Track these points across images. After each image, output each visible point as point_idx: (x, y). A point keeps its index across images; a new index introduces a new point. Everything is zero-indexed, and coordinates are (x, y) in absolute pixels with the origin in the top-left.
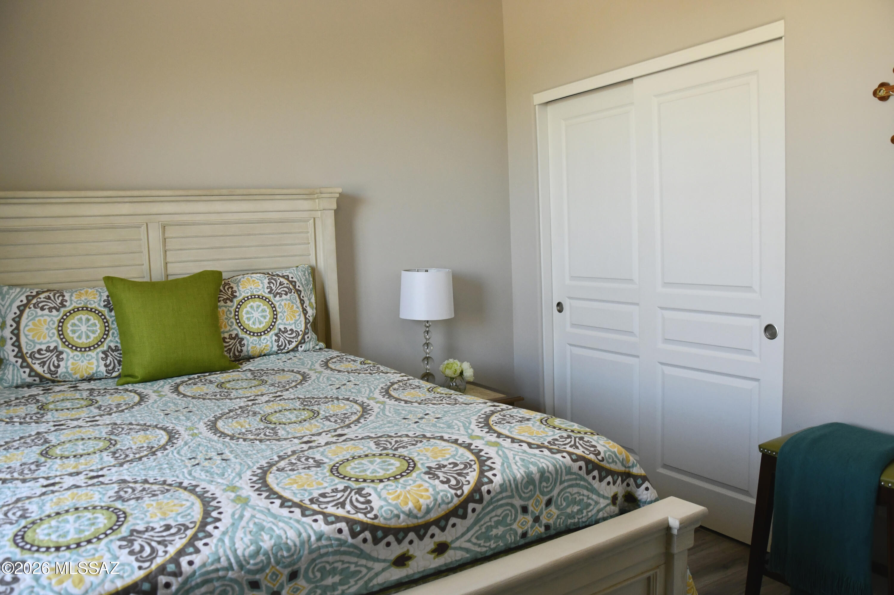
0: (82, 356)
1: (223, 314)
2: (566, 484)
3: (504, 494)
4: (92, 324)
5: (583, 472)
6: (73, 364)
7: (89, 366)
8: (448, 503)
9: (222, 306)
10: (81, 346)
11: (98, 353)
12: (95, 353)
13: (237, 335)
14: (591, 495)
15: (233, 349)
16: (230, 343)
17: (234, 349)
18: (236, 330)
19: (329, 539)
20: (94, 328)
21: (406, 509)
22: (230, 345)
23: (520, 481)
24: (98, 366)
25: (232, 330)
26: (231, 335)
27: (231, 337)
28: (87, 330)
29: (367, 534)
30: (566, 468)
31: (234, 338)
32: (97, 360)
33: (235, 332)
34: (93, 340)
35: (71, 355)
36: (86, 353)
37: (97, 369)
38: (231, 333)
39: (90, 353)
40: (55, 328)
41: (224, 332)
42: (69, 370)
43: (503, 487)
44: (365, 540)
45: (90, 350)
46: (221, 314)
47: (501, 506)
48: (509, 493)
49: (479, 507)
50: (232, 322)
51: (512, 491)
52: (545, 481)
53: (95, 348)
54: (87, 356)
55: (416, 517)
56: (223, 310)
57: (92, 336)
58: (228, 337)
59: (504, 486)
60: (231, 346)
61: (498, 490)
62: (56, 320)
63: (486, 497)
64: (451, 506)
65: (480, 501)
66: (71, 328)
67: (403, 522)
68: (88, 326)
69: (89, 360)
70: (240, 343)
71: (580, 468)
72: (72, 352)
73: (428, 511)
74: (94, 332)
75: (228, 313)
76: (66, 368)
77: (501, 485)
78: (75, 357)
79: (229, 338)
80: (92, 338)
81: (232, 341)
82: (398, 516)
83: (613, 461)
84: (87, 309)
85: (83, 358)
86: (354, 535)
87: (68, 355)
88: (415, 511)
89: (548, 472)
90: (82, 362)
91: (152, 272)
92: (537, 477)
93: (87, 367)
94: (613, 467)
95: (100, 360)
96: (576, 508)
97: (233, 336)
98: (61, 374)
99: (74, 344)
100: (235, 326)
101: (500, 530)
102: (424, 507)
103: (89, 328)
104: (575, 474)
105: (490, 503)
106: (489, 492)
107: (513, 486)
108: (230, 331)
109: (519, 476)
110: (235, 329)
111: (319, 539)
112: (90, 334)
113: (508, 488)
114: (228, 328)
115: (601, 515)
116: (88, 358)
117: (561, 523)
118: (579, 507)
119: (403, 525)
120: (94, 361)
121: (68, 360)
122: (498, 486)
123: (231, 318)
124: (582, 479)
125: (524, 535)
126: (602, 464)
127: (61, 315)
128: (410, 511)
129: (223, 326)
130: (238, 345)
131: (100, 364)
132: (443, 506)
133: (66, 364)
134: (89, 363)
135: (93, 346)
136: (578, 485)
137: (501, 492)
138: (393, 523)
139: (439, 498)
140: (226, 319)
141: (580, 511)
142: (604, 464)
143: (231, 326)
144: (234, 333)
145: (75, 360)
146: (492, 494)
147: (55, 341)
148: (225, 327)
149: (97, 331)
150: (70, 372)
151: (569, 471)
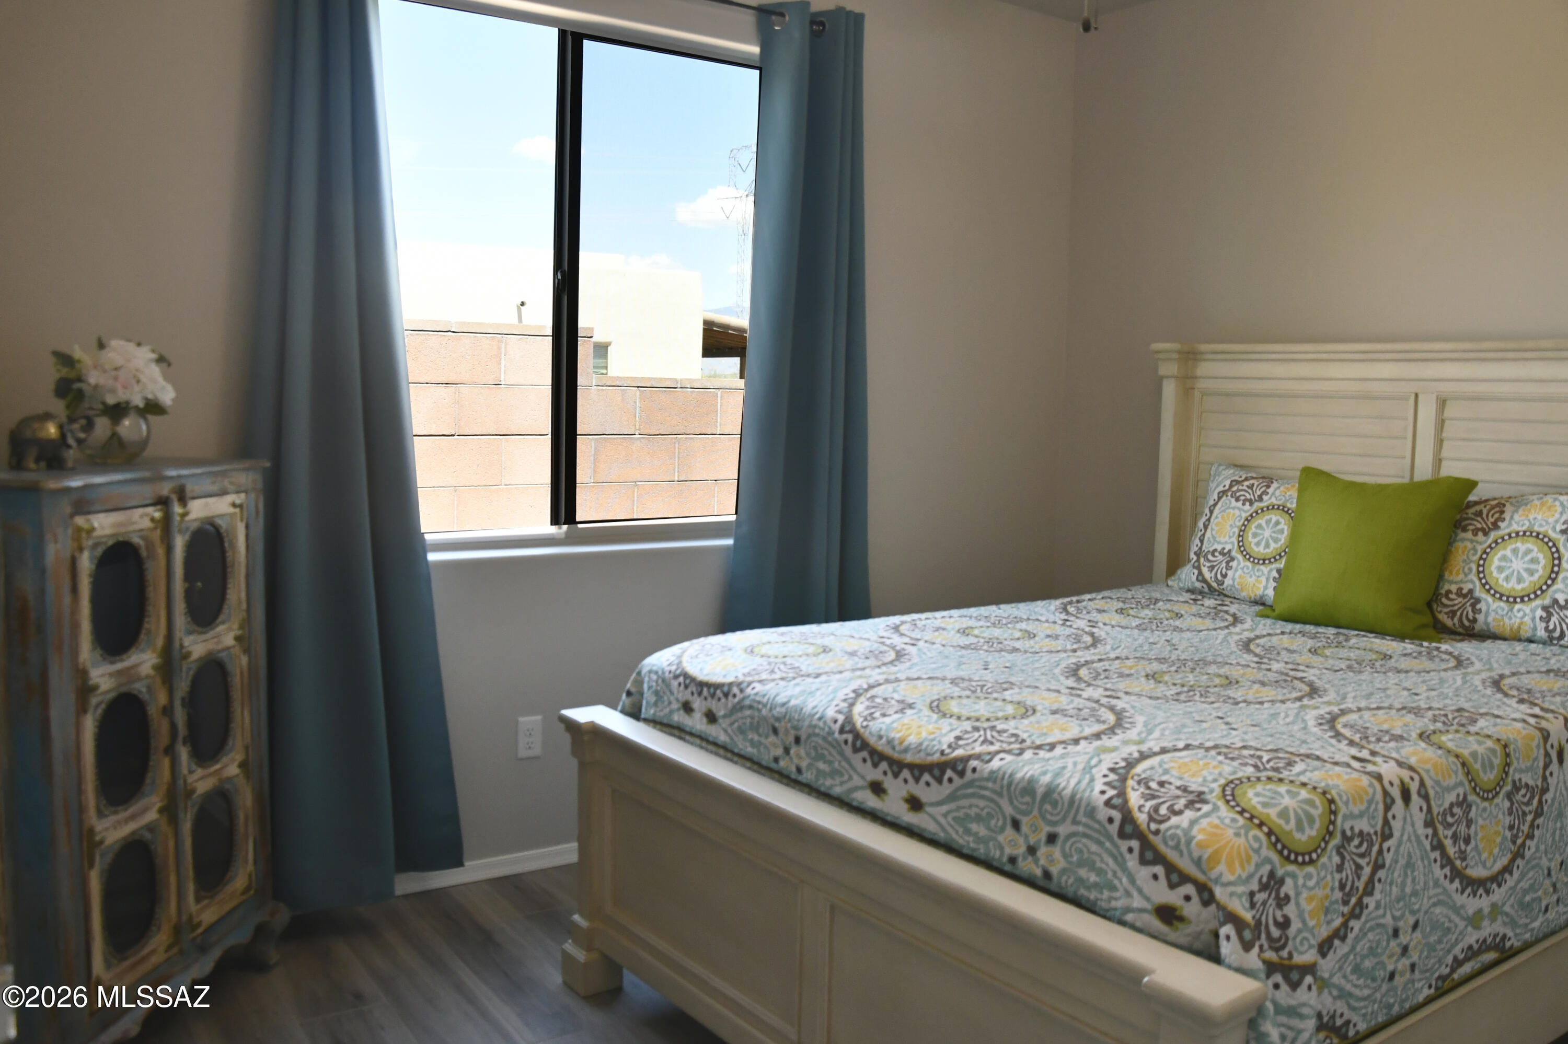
0: (1253, 569)
1: (1463, 552)
2: (1081, 829)
3: (990, 785)
4: (1278, 530)
5: (1114, 829)
6: (1240, 577)
7: (1256, 584)
8: (928, 754)
9: (1467, 540)
10: (1255, 556)
11: (1271, 570)
12: (1268, 569)
13: (1471, 591)
14: (1120, 874)
15: (1459, 613)
16: (1456, 602)
17: (1461, 614)
18: (1472, 583)
19: (825, 723)
20: (1279, 536)
21: (892, 735)
22: (1455, 605)
23: (1016, 781)
24: (1266, 588)
25: (1466, 582)
26: (1461, 589)
27: (1459, 593)
28: (1271, 536)
29: (850, 737)
30: (1088, 804)
31: (1465, 596)
32: (1268, 579)
33: (1470, 586)
34: (1272, 552)
35: (1242, 564)
36: (1257, 567)
37: (1264, 591)
38: (1462, 585)
39: (1262, 567)
40: (1238, 527)
41: (1452, 582)
42: (1236, 583)
43: (993, 776)
44: (846, 742)
45: (1264, 563)
46: (1460, 551)
47: (983, 797)
48: (997, 787)
49: (957, 781)
50: (1470, 570)
51: (1002, 787)
52: (1050, 803)
53: (1270, 562)
54: (1258, 570)
55: (893, 748)
56: (1465, 547)
57: (1273, 545)
58: (1454, 590)
59: (995, 775)
60: (1456, 608)
61: (986, 774)
62: (1244, 515)
63: (969, 774)
64: (929, 759)
65: (961, 774)
66: (1254, 529)
67: (881, 746)
68: (1274, 532)
69: (1258, 577)
70: (1473, 606)
71: (1111, 820)
72: (1244, 561)
73: (906, 750)
74: (1276, 541)
75: (1472, 552)
76: (1233, 579)
77: (992, 772)
78: (1245, 569)
79: (1457, 594)
80: (1271, 548)
81: (1460, 600)
82: (880, 737)
83: (1177, 847)
84: (1283, 510)
85: (1252, 573)
86: (842, 731)
87: (1239, 564)
88: (896, 743)
89: (1060, 794)
90: (1251, 577)
91: (1416, 470)
92: (1040, 791)
93: (1254, 585)
94: (1172, 855)
95: (1271, 580)
96: (1093, 878)
97: (1465, 591)
98: (1227, 587)
99: (1248, 551)
100: (1473, 577)
101: (982, 831)
102: (906, 743)
103: (1273, 535)
104: (1098, 822)
105: (971, 784)
106: (974, 770)
107: (1005, 782)
108: (1461, 581)
109: (1019, 775)
110: (1472, 581)
111: (820, 719)
112: (1271, 542)
113: (998, 781)
114: (1461, 576)
115: (1129, 917)
116: (1257, 574)
117: (1067, 883)
118: (1097, 879)
119: (880, 748)
120: (1263, 579)
121: (1236, 570)
122: (987, 771)
123: (1471, 561)
124: (1109, 837)
125: (1013, 860)
126: (1151, 837)
127: (1252, 510)
128: (893, 739)
129: (1454, 573)
130: (1470, 609)
131: (1269, 585)
132: (922, 754)
133: (1234, 575)
134: (1257, 581)
135: (1269, 559)
136: (1100, 843)
137: (988, 779)
138: (872, 741)
139: (924, 746)
140: (1464, 561)
141: (1096, 885)
142: (1156, 840)
143: (1466, 575)
144: (1466, 588)
145: (1244, 573)
146: (976, 775)
147: (1233, 543)
148: (1458, 573)
149: (1280, 540)
150: (1237, 586)
151: (1091, 812)
